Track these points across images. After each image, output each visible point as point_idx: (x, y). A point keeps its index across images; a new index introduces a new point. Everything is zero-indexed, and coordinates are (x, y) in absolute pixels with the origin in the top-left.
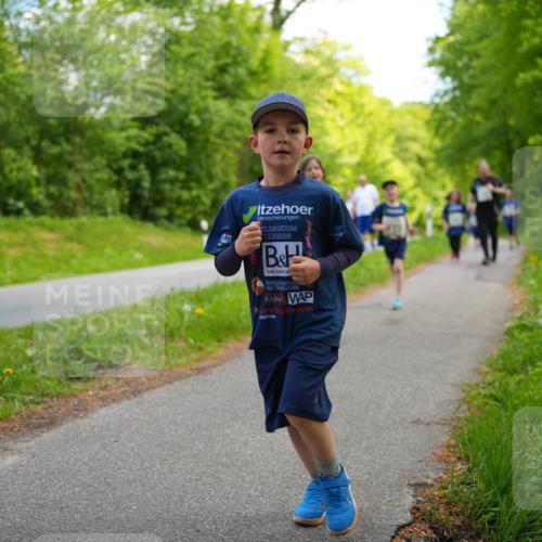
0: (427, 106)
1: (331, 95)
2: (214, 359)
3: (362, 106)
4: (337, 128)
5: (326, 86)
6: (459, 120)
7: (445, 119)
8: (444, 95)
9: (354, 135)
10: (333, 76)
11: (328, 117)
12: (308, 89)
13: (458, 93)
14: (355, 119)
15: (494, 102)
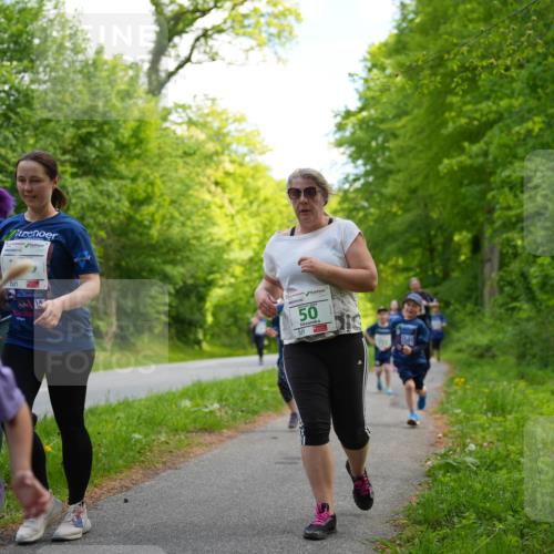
1: (219, 175)
3: (257, 191)
4: (227, 216)
5: (213, 165)
6: (372, 210)
7: (355, 209)
8: (355, 180)
9: (246, 226)
10: (223, 153)
11: (215, 204)
12: (191, 169)
13: (371, 179)
14: (248, 206)
15: (413, 191)
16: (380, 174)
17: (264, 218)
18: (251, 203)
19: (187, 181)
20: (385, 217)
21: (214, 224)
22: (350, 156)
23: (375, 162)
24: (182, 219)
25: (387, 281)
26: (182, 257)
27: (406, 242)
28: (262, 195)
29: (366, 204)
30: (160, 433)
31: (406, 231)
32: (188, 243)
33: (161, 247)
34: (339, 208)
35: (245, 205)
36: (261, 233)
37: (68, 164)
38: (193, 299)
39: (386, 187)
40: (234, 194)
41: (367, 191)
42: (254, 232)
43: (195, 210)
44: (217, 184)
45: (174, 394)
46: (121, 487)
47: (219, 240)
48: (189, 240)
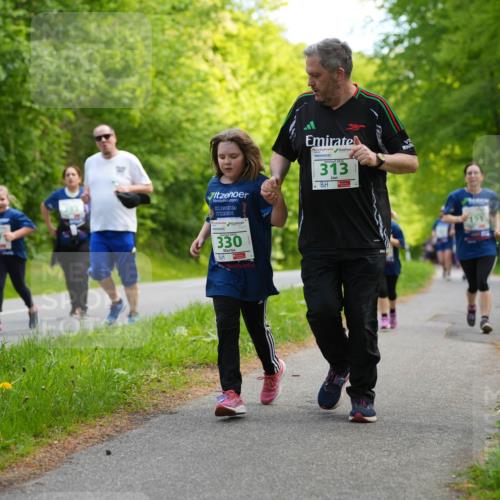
0: (370, 59)
1: (218, 38)
2: (28, 465)
3: (268, 59)
4: (229, 91)
5: (210, 23)
6: (419, 82)
7: (398, 81)
8: (396, 43)
9: (255, 104)
10: (223, 8)
11: (213, 75)
12: (182, 29)
13: (418, 40)
14: (256, 78)
15: (474, 56)
16: (430, 34)
17: (277, 94)
18: (260, 74)
19: (178, 46)
20: (437, 91)
21: (213, 102)
22: (391, 11)
23: (423, 18)
24: (171, 95)
25: (439, 175)
26: (172, 145)
27: (464, 124)
28: (275, 64)
29: (411, 75)
30: (150, 367)
31: (465, 110)
32: (179, 127)
33: (145, 131)
34: (375, 79)
35: (252, 77)
36: (274, 115)
37: (22, 22)
38: (188, 200)
39: (439, 51)
40: (238, 63)
41: (413, 58)
42: (264, 112)
43: (187, 83)
44: (215, 49)
45: (166, 319)
46: (102, 436)
47: (219, 123)
48: (181, 122)
